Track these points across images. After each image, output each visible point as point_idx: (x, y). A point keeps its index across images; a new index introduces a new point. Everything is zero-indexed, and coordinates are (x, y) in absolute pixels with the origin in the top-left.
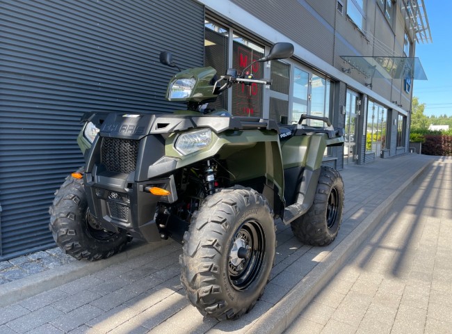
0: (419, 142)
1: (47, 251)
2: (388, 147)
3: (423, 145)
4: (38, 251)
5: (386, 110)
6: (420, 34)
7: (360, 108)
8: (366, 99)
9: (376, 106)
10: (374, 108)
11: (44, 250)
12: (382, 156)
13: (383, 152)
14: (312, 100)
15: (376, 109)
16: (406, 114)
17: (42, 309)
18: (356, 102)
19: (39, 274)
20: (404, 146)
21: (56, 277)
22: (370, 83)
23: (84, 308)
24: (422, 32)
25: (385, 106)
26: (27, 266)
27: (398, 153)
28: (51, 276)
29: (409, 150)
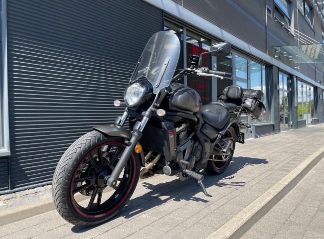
5: (312, 88)
7: (291, 85)
8: (295, 79)
12: (312, 123)
13: (313, 120)
14: (251, 79)
17: (30, 228)
18: (288, 82)
19: (33, 202)
25: (312, 85)
26: (27, 197)
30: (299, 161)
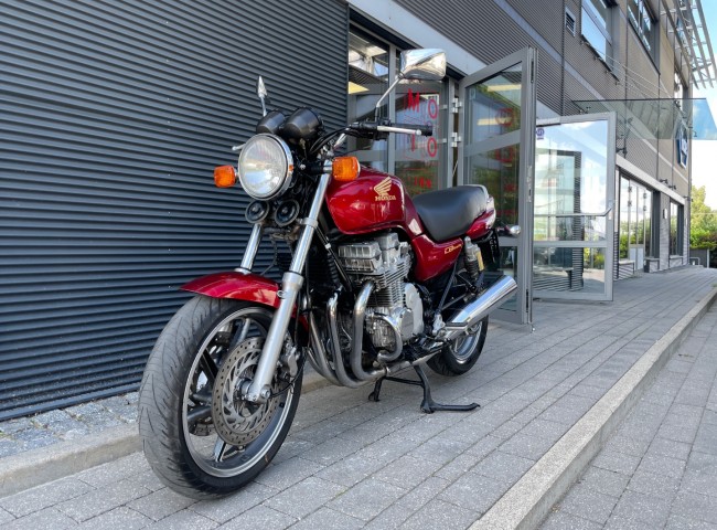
0: (705, 249)
1: (67, 410)
2: (657, 255)
3: (711, 252)
4: (52, 409)
5: (649, 193)
6: (700, 74)
8: (617, 173)
9: (634, 185)
10: (630, 189)
11: (61, 408)
12: (646, 269)
13: (648, 262)
15: (634, 189)
16: (683, 201)
17: (37, 514)
19: (43, 450)
20: (681, 254)
21: (72, 455)
22: (622, 147)
23: (115, 514)
24: (703, 71)
25: (649, 187)
26: (26, 434)
27: (673, 264)
28: (63, 453)
29: (691, 261)
30: (634, 353)
